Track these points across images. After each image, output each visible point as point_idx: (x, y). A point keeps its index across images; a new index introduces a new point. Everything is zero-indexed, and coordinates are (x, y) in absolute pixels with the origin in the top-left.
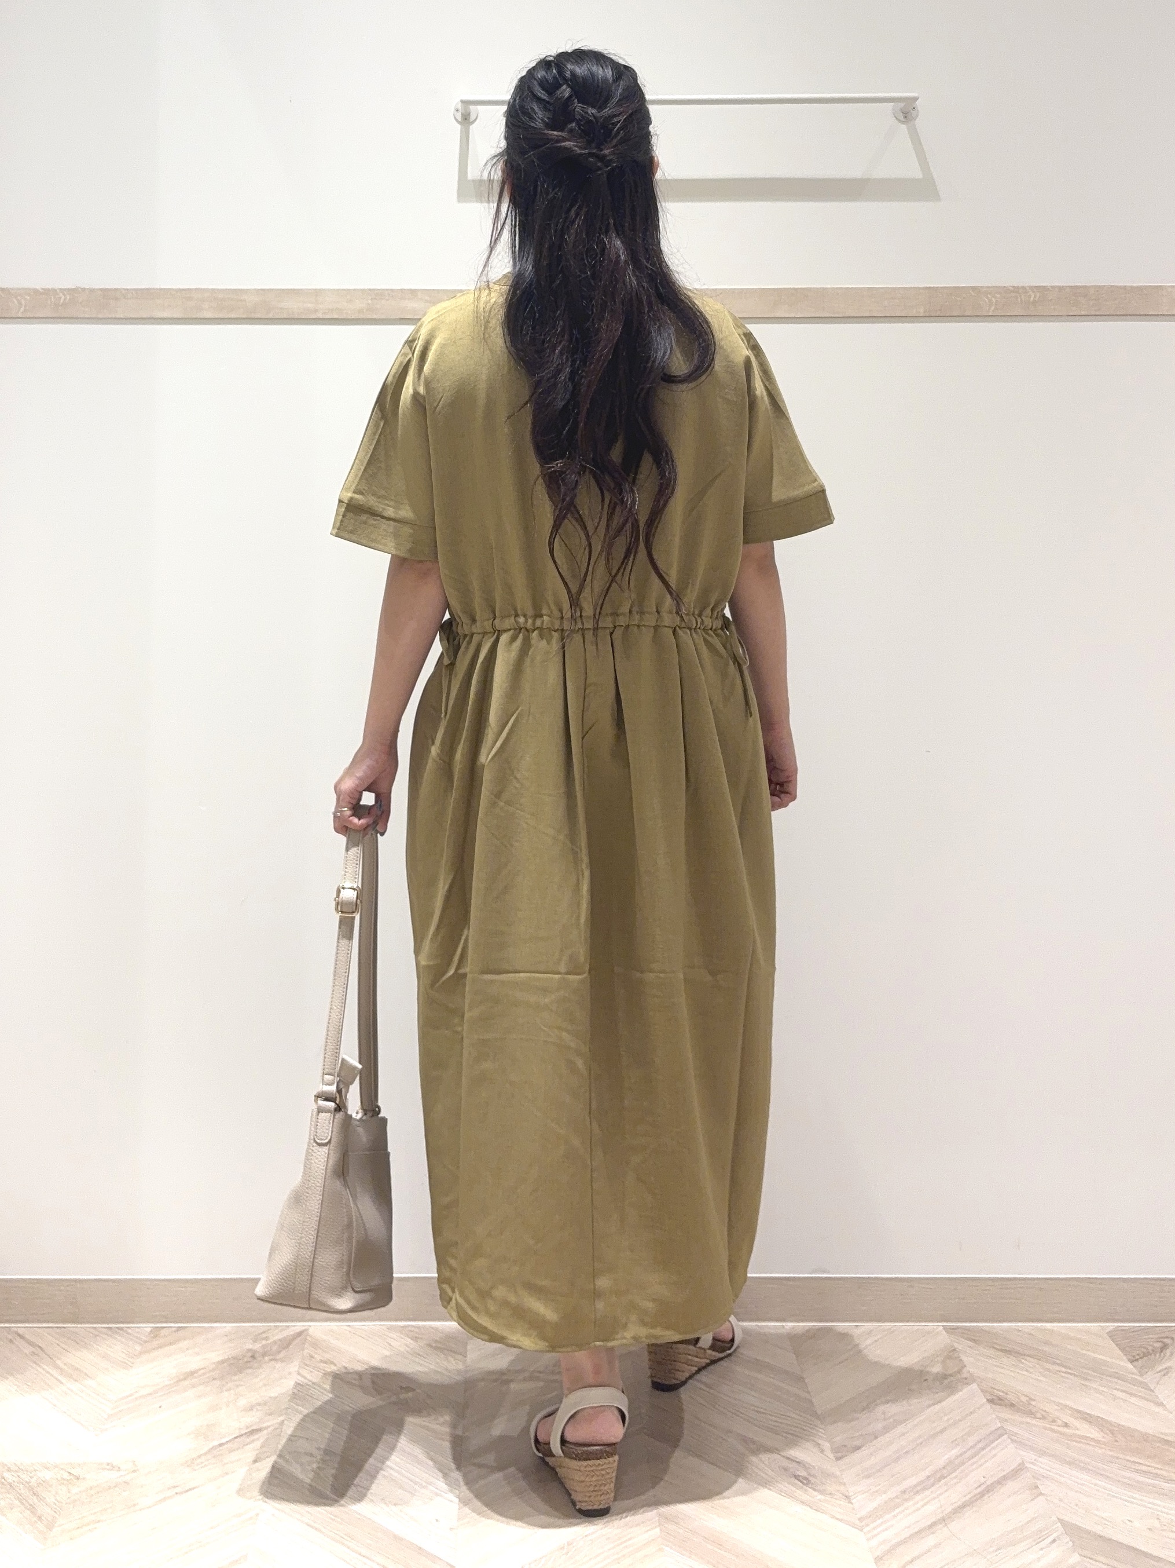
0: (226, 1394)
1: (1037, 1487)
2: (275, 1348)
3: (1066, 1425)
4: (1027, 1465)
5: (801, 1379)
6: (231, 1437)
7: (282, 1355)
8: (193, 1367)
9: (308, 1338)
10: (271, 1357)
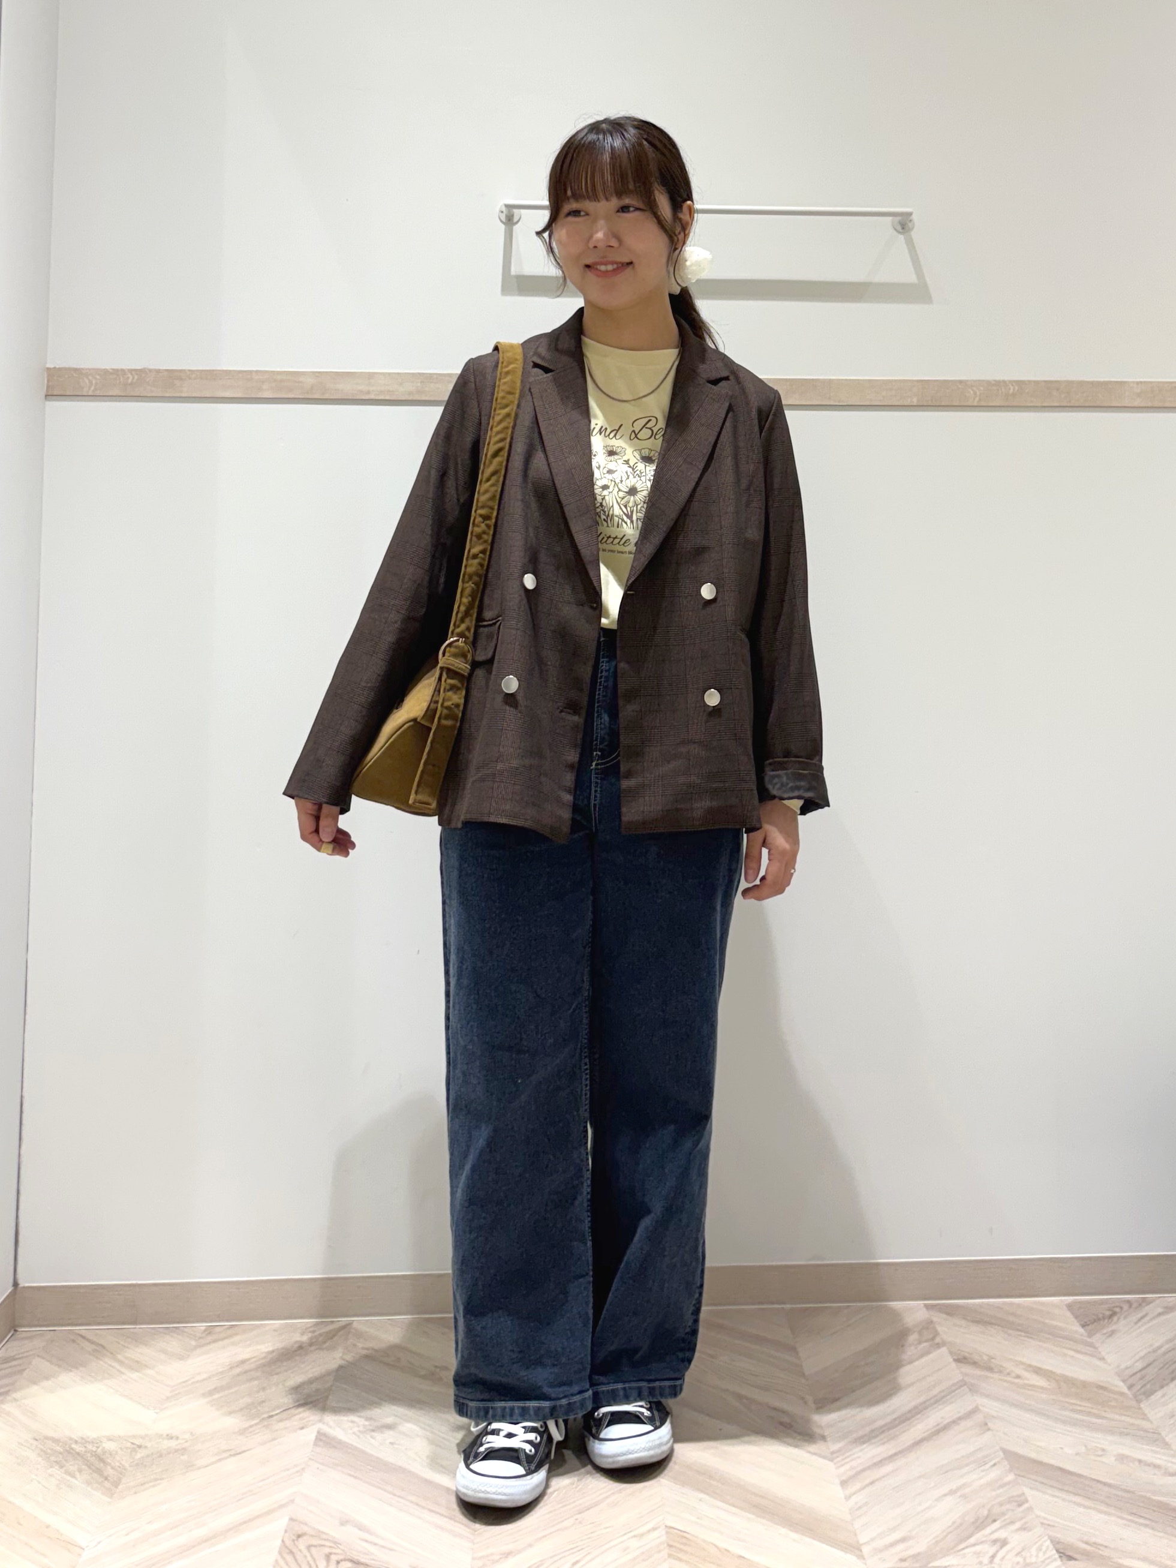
0: (275, 1376)
1: (986, 1424)
2: (321, 1339)
3: (1018, 1377)
4: (981, 1408)
5: (793, 1349)
6: (281, 1410)
7: (327, 1344)
8: (247, 1356)
9: (352, 1330)
10: (317, 1347)
